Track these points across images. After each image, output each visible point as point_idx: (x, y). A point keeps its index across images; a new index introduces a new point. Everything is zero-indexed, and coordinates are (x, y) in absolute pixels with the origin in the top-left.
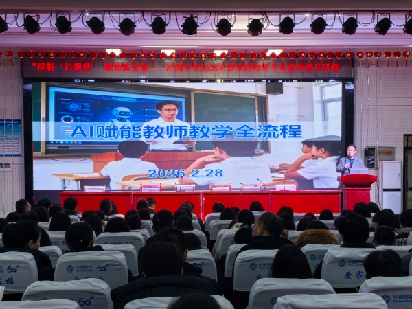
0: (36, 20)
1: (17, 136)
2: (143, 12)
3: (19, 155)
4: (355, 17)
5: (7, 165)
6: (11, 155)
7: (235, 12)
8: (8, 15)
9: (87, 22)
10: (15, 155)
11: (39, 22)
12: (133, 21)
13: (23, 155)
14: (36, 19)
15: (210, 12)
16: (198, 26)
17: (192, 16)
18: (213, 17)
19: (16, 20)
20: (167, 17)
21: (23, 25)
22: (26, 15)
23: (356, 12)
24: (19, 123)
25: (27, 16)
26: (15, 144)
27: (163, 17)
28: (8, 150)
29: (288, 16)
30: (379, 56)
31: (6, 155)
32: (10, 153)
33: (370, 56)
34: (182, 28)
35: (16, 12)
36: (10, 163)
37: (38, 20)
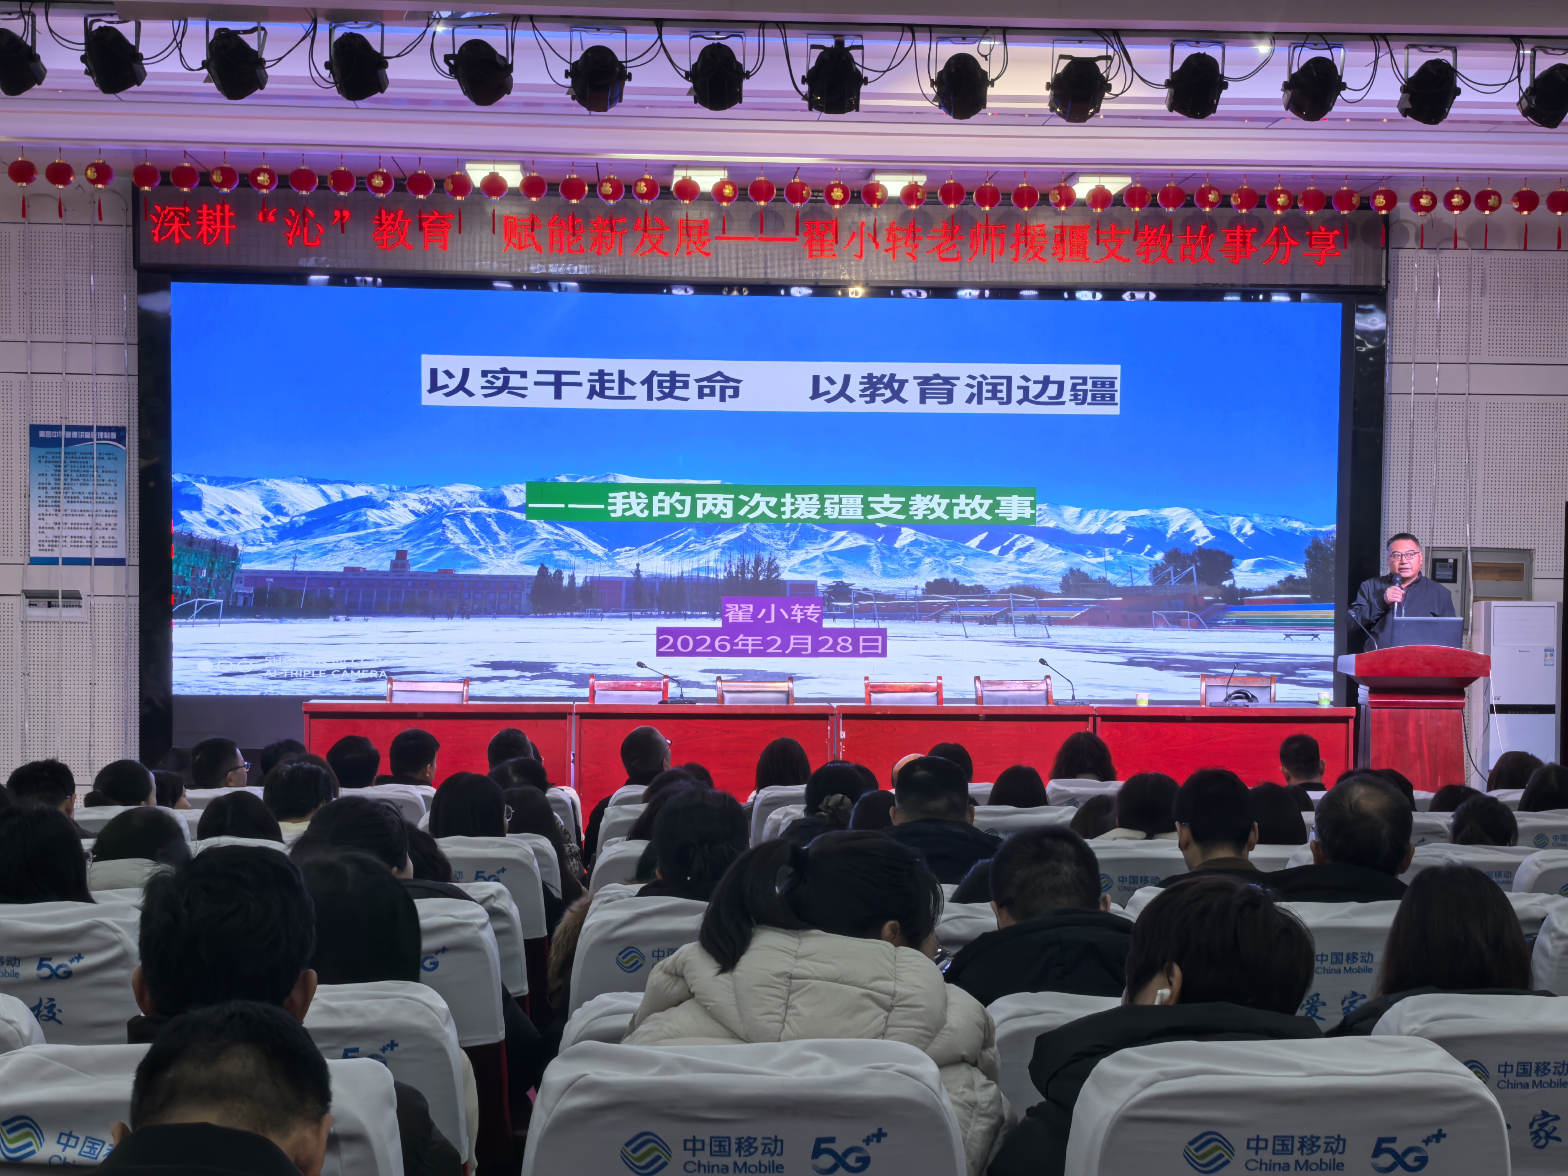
0: (254, 46)
1: (111, 490)
2: (659, 23)
3: (119, 562)
4: (1446, 56)
5: (73, 598)
6: (85, 562)
7: (1005, 33)
8: (145, 25)
9: (447, 58)
10: (101, 562)
11: (266, 56)
12: (621, 57)
13: (135, 560)
14: (252, 41)
15: (912, 28)
16: (865, 81)
17: (840, 44)
18: (922, 47)
19: (179, 46)
20: (752, 41)
21: (205, 65)
22: (214, 26)
23: (1452, 41)
24: (121, 439)
25: (218, 31)
26: (103, 521)
27: (733, 43)
28: (77, 541)
29: (1202, 51)
30: (1492, 209)
31: (68, 561)
32: (84, 553)
33: (1462, 208)
34: (804, 88)
35: (181, 13)
36: (84, 591)
37: (262, 46)
